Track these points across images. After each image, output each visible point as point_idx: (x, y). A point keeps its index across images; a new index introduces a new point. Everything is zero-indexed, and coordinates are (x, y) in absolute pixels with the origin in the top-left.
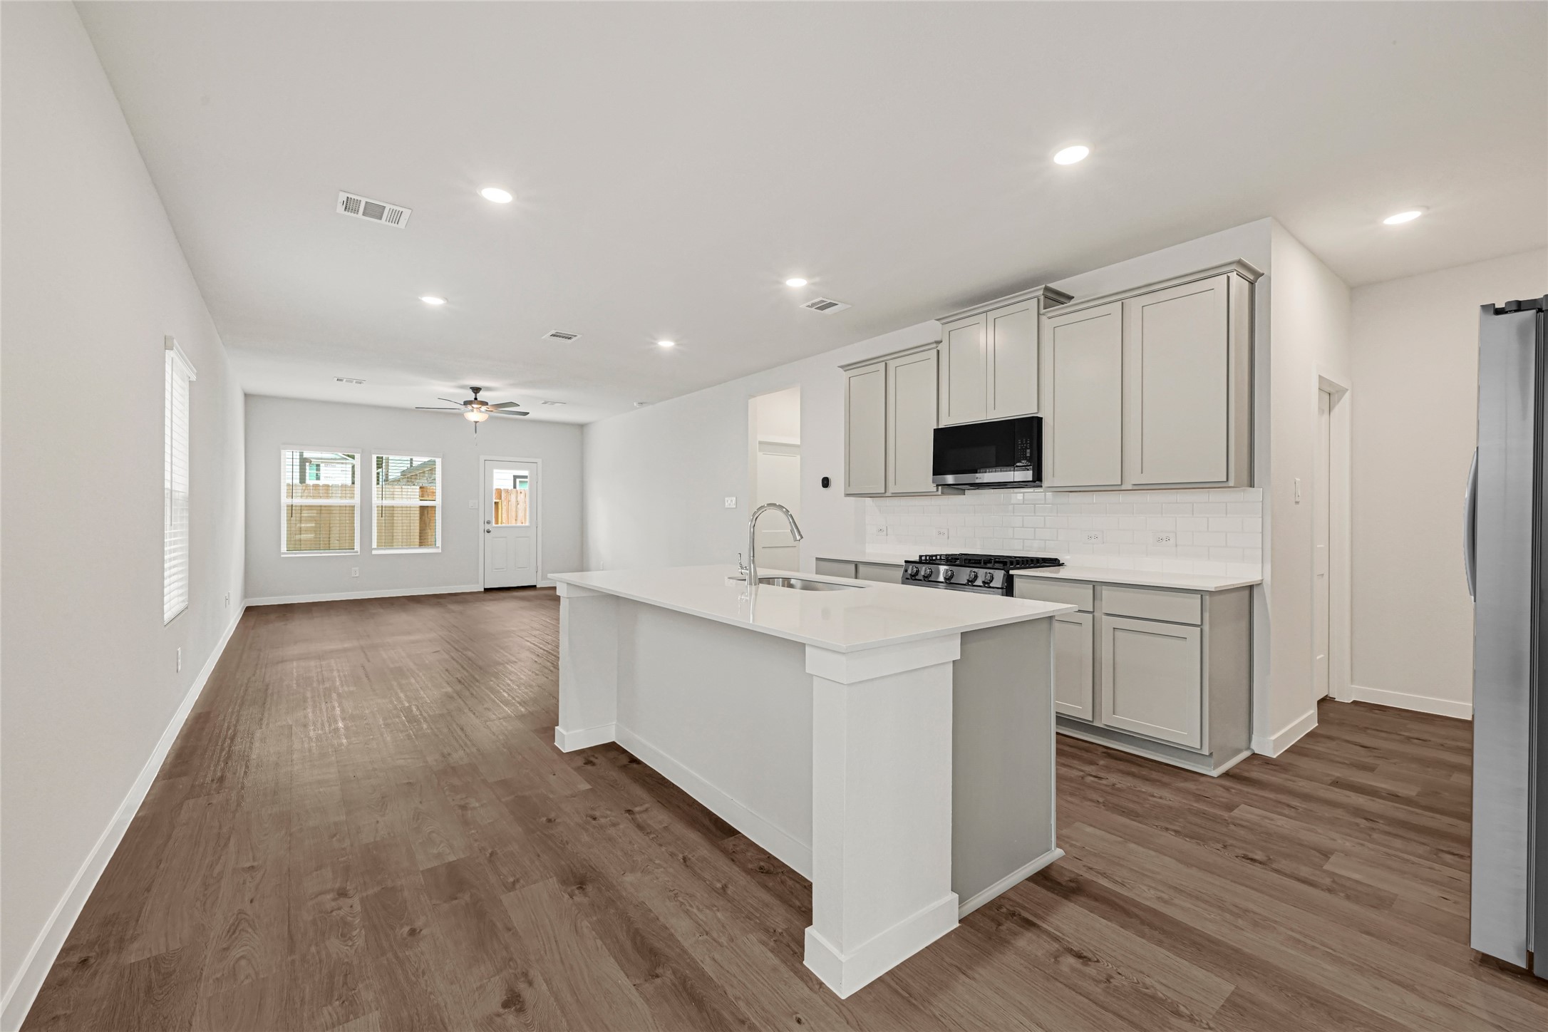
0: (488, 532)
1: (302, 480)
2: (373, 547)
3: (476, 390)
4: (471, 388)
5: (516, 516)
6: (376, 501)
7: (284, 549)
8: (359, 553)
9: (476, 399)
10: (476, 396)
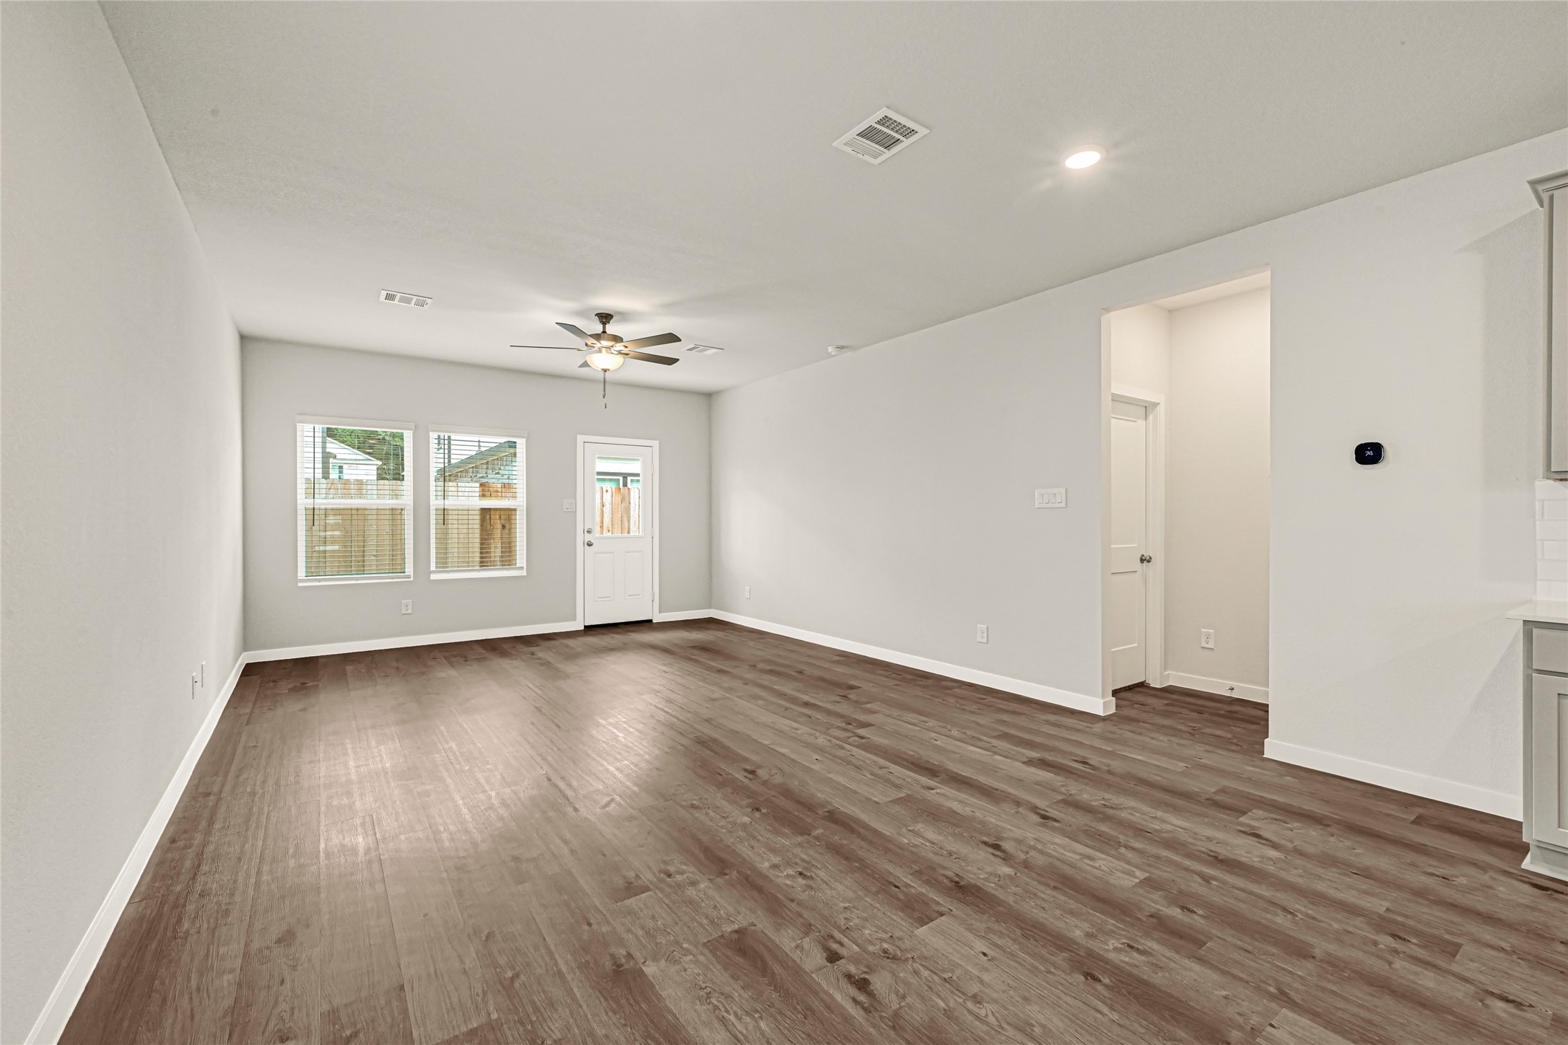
0: (590, 544)
1: (326, 475)
2: (432, 569)
3: (605, 318)
4: (597, 315)
5: (602, 522)
6: (435, 502)
7: (302, 573)
8: (412, 579)
9: (604, 332)
10: (604, 328)
